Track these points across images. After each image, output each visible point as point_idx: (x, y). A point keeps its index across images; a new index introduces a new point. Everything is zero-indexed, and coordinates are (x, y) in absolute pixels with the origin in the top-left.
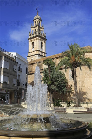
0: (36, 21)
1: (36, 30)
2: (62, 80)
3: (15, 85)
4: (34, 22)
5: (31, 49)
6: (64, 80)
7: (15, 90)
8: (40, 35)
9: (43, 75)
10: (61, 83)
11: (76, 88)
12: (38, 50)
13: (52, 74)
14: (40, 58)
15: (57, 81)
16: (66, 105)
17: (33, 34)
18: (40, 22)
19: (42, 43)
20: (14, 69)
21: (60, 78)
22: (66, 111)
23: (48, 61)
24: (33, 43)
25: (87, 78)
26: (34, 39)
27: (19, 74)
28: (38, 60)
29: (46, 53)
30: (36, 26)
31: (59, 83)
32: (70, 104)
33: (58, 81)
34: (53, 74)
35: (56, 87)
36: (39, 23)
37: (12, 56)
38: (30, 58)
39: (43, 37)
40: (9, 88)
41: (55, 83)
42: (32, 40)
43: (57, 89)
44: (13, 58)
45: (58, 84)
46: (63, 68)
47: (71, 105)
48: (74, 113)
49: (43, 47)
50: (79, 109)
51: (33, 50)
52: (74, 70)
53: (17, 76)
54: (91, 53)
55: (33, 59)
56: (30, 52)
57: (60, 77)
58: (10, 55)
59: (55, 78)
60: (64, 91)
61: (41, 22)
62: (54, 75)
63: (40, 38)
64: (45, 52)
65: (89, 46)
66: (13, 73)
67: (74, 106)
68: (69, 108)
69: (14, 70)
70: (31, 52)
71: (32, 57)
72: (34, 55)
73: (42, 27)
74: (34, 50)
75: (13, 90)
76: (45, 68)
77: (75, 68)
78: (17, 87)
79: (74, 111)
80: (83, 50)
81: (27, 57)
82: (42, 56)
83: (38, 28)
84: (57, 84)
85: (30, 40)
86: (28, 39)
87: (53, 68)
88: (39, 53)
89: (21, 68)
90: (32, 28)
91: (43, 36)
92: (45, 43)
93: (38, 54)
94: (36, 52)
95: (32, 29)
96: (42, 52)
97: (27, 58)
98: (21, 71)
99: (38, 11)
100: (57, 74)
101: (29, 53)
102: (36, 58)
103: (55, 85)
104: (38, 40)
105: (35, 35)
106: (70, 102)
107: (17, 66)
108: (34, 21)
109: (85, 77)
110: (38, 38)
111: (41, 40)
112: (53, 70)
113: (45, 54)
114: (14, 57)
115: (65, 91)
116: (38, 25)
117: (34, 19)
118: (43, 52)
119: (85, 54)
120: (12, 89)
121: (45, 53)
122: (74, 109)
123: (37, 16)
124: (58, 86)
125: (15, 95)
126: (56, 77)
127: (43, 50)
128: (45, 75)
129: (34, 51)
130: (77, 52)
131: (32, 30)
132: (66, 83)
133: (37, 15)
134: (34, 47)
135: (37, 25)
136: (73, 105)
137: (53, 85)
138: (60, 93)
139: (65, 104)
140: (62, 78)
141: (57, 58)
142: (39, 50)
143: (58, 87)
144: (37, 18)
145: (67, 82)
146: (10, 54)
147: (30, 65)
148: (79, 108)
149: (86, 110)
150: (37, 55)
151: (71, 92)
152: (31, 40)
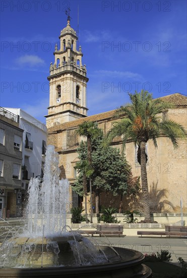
0: (64, 40)
1: (64, 58)
2: (118, 167)
3: (17, 177)
4: (62, 42)
5: (53, 99)
6: (122, 167)
7: (17, 190)
8: (75, 70)
9: (78, 155)
10: (116, 173)
11: (145, 183)
12: (69, 103)
13: (97, 154)
14: (74, 119)
15: (107, 170)
16: (125, 220)
17: (59, 68)
18: (75, 42)
19: (78, 87)
20: (15, 144)
21: (114, 163)
22: (122, 233)
23: (87, 127)
24: (59, 87)
25: (172, 162)
26: (60, 78)
27: (28, 154)
28: (69, 123)
29: (87, 109)
30: (66, 51)
31: (112, 173)
32: (134, 218)
33: (111, 168)
34: (99, 154)
35: (105, 181)
36: (71, 42)
37: (12, 117)
38: (53, 119)
39: (81, 74)
40: (4, 185)
41: (103, 173)
42: (57, 79)
43: (108, 186)
44: (12, 120)
45: (110, 176)
46: (121, 141)
47: (136, 219)
48: (139, 237)
49: (80, 96)
50: (150, 228)
51: (59, 103)
52: (141, 147)
53: (22, 160)
54: (180, 110)
55: (59, 120)
56: (52, 107)
57: (114, 160)
58: (6, 115)
59: (103, 163)
60: (122, 190)
61: (75, 40)
62: (102, 157)
63: (74, 76)
64: (84, 106)
65: (177, 94)
66: (13, 152)
67: (142, 222)
68: (130, 225)
69: (16, 146)
70: (55, 107)
71: (56, 116)
72: (61, 113)
73: (78, 52)
74: (62, 103)
75: (12, 188)
76: (82, 141)
77: (143, 143)
78: (22, 182)
79: (139, 233)
80: (160, 105)
81: (47, 117)
82: (78, 114)
83: (69, 55)
84: (108, 176)
85: (51, 80)
86: (49, 79)
87: (100, 141)
88: (71, 108)
89: (32, 141)
90: (57, 54)
91: (80, 71)
92: (85, 88)
93: (69, 111)
94: (65, 105)
95: (57, 56)
96: (78, 107)
97: (47, 119)
98: (31, 149)
99: (69, 17)
100: (108, 153)
101: (51, 109)
102: (67, 119)
103: (102, 177)
104: (68, 81)
105: (62, 70)
106: (134, 214)
107: (21, 137)
108: (60, 38)
109: (169, 159)
110: (69, 75)
111: (76, 81)
112: (99, 145)
113: (85, 111)
114: (14, 118)
115: (125, 190)
116: (69, 49)
117: (61, 34)
118: (81, 106)
119: (169, 112)
120: (11, 186)
121: (84, 108)
122: (140, 227)
123: (68, 29)
124: (111, 179)
125: (17, 200)
126: (106, 161)
127: (81, 101)
128: (83, 157)
129: (61, 105)
130: (147, 109)
131: (56, 59)
132: (128, 173)
133: (68, 27)
134: (60, 96)
135: (67, 48)
136: (140, 219)
137: (99, 178)
138: (115, 194)
139: (124, 218)
140: (117, 163)
141: (109, 119)
142: (71, 102)
143: (109, 182)
144: (67, 32)
145: (130, 170)
146: (6, 112)
147: (51, 134)
148: (150, 225)
149: (164, 230)
150: (68, 113)
151: (138, 192)
152: (54, 79)
